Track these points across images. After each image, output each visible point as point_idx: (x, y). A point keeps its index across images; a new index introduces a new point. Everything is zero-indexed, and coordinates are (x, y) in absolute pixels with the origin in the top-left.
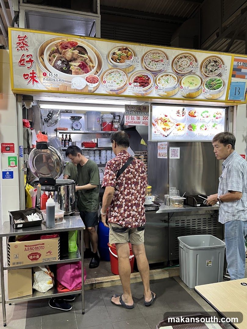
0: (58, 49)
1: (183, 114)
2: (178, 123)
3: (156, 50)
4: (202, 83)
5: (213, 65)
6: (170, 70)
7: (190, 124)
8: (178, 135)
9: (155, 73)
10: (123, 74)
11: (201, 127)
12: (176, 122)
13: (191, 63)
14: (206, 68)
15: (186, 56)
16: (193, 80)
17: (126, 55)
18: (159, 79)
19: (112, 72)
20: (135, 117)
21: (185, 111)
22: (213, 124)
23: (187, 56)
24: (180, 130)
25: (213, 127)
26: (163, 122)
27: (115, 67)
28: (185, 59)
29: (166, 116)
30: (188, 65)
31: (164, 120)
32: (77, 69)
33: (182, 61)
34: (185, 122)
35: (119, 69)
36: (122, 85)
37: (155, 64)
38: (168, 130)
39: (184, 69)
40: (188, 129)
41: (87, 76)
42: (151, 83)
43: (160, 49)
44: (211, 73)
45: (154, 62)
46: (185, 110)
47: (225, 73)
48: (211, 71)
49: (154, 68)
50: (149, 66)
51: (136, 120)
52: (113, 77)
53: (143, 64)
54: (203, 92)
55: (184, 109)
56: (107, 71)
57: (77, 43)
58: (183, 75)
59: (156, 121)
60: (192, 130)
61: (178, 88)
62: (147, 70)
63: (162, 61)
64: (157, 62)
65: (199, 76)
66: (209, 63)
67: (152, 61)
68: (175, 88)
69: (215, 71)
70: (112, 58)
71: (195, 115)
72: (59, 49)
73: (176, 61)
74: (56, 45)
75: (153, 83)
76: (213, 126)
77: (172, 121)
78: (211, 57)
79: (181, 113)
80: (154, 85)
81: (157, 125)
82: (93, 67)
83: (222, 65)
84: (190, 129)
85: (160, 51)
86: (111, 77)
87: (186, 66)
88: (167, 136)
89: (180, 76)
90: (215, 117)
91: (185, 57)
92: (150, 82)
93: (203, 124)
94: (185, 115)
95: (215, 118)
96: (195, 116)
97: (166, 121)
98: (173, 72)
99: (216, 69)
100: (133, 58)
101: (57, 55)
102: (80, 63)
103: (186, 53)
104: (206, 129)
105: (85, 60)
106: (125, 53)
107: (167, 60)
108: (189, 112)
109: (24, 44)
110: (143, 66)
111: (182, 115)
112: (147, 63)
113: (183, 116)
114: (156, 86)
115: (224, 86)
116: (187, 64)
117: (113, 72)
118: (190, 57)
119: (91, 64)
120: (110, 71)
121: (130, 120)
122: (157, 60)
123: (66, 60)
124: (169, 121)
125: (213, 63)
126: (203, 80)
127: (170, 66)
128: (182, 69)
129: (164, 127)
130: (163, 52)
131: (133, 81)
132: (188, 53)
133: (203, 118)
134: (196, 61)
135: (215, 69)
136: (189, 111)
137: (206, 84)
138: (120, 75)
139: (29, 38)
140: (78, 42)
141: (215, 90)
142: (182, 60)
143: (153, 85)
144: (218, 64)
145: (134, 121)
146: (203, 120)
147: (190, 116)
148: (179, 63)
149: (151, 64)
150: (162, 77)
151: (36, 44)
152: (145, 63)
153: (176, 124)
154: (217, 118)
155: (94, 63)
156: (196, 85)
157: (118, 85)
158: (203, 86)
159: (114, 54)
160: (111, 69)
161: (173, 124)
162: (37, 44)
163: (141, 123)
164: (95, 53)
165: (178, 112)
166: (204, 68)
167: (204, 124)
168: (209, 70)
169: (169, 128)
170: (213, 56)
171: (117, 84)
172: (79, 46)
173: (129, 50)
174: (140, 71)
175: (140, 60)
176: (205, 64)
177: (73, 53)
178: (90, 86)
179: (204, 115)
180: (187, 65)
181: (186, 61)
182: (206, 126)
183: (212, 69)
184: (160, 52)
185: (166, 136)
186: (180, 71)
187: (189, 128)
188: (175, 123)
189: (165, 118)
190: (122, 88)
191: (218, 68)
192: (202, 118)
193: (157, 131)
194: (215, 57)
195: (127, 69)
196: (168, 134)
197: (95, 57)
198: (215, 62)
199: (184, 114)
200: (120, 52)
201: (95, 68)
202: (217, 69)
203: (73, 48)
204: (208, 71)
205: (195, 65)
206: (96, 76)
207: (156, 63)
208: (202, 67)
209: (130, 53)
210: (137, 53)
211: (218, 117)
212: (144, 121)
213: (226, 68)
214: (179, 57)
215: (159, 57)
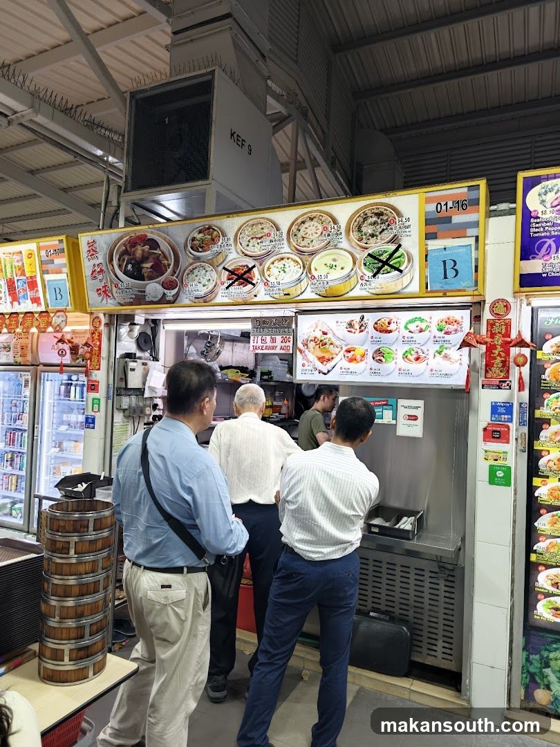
0: (126, 249)
1: (360, 328)
2: (349, 347)
3: (256, 219)
4: (354, 263)
5: (375, 223)
6: (286, 249)
7: (378, 347)
8: (350, 371)
9: (260, 259)
10: (210, 269)
11: (404, 354)
12: (346, 345)
13: (325, 229)
14: (359, 230)
15: (312, 217)
16: (334, 260)
17: (209, 237)
18: (269, 269)
19: (194, 269)
20: (268, 338)
21: (366, 322)
22: (437, 347)
23: (314, 217)
24: (354, 362)
25: (437, 354)
26: (318, 346)
27: (197, 259)
28: (312, 223)
29: (325, 333)
30: (319, 233)
31: (321, 341)
32: (150, 272)
33: (306, 228)
34: (366, 343)
35: (203, 262)
36: (211, 286)
37: (258, 244)
38: (329, 360)
39: (312, 241)
40: (374, 358)
41: (163, 280)
42: (256, 276)
43: (262, 215)
44: (372, 240)
45: (255, 239)
46: (365, 319)
47: (408, 234)
48: (373, 236)
49: (256, 250)
50: (248, 248)
51: (269, 344)
52: (196, 276)
53: (238, 247)
54: (360, 282)
55: (362, 318)
56: (187, 268)
57: (146, 236)
58: (312, 254)
59: (306, 345)
60: (384, 360)
61: (305, 280)
62: (246, 255)
63: (269, 235)
64: (260, 238)
65: (345, 250)
66: (365, 219)
67: (252, 238)
68: (299, 280)
69: (380, 233)
70: (192, 248)
71: (389, 329)
72: (128, 249)
73: (295, 230)
74: (124, 244)
75: (259, 277)
76: (437, 351)
77: (337, 343)
78: (366, 207)
79: (357, 327)
80: (262, 280)
81: (307, 351)
82: (169, 265)
83: (397, 219)
84: (378, 358)
85: (263, 218)
86: (194, 275)
87: (315, 235)
88: (326, 372)
89: (305, 256)
90: (441, 331)
91: (311, 219)
92: (254, 276)
93: (410, 347)
94: (366, 330)
95: (443, 332)
96: (390, 332)
97: (326, 344)
98: (292, 252)
99: (383, 230)
100: (221, 241)
101: (126, 258)
102: (152, 263)
103: (311, 212)
104: (417, 359)
105: (158, 257)
106: (209, 235)
107: (278, 233)
108: (376, 323)
109: (93, 251)
110: (239, 251)
111: (358, 330)
112: (244, 244)
113: (362, 331)
114: (266, 281)
115: (409, 261)
116: (317, 231)
117: (196, 268)
118: (321, 217)
119: (166, 262)
120: (191, 268)
121: (260, 344)
122: (260, 236)
123: (136, 261)
124: (331, 344)
125: (375, 219)
126: (358, 256)
127: (285, 242)
128: (309, 242)
129: (321, 354)
130: (268, 219)
131: (225, 279)
132: (315, 211)
133: (411, 335)
134: (335, 221)
135: (380, 230)
136: (376, 320)
137: (365, 264)
138: (206, 271)
139: (97, 243)
140: (148, 234)
141: (389, 273)
142: (306, 225)
143: (259, 281)
144: (385, 218)
145: (265, 345)
146: (410, 339)
147: (377, 331)
148: (302, 233)
149: (251, 244)
150: (273, 263)
151: (105, 249)
152: (241, 244)
153: (344, 348)
154: (447, 333)
155: (169, 260)
156: (342, 268)
157: (206, 287)
158: (359, 268)
159: (193, 239)
160: (191, 264)
161: (339, 349)
162: (105, 247)
163: (279, 348)
164: (169, 244)
165: (351, 325)
166: (354, 233)
167: (413, 346)
168: (368, 234)
169: (330, 357)
170: (371, 205)
171: (204, 286)
172: (149, 239)
173: (213, 229)
174: (235, 259)
175: (231, 242)
176: (356, 223)
177: (143, 251)
178: (169, 294)
179: (412, 327)
180: (316, 233)
181: (314, 225)
182: (419, 351)
183: (374, 230)
184: (262, 221)
185: (325, 374)
186: (305, 246)
187: (375, 356)
188: (343, 346)
189: (323, 338)
190: (212, 292)
191: (389, 225)
192: (407, 333)
193: (307, 364)
194: (376, 204)
195: (215, 260)
196: (330, 369)
197: (169, 251)
198: (379, 215)
199: (363, 328)
200: (201, 235)
201: (171, 267)
202: (385, 228)
203: (142, 244)
204: (364, 237)
205: (333, 230)
206: (174, 278)
207: (259, 241)
208: (349, 230)
209: (215, 233)
210: (227, 231)
211: (449, 330)
212: (283, 344)
213: (407, 224)
214: (299, 221)
215: (262, 229)
